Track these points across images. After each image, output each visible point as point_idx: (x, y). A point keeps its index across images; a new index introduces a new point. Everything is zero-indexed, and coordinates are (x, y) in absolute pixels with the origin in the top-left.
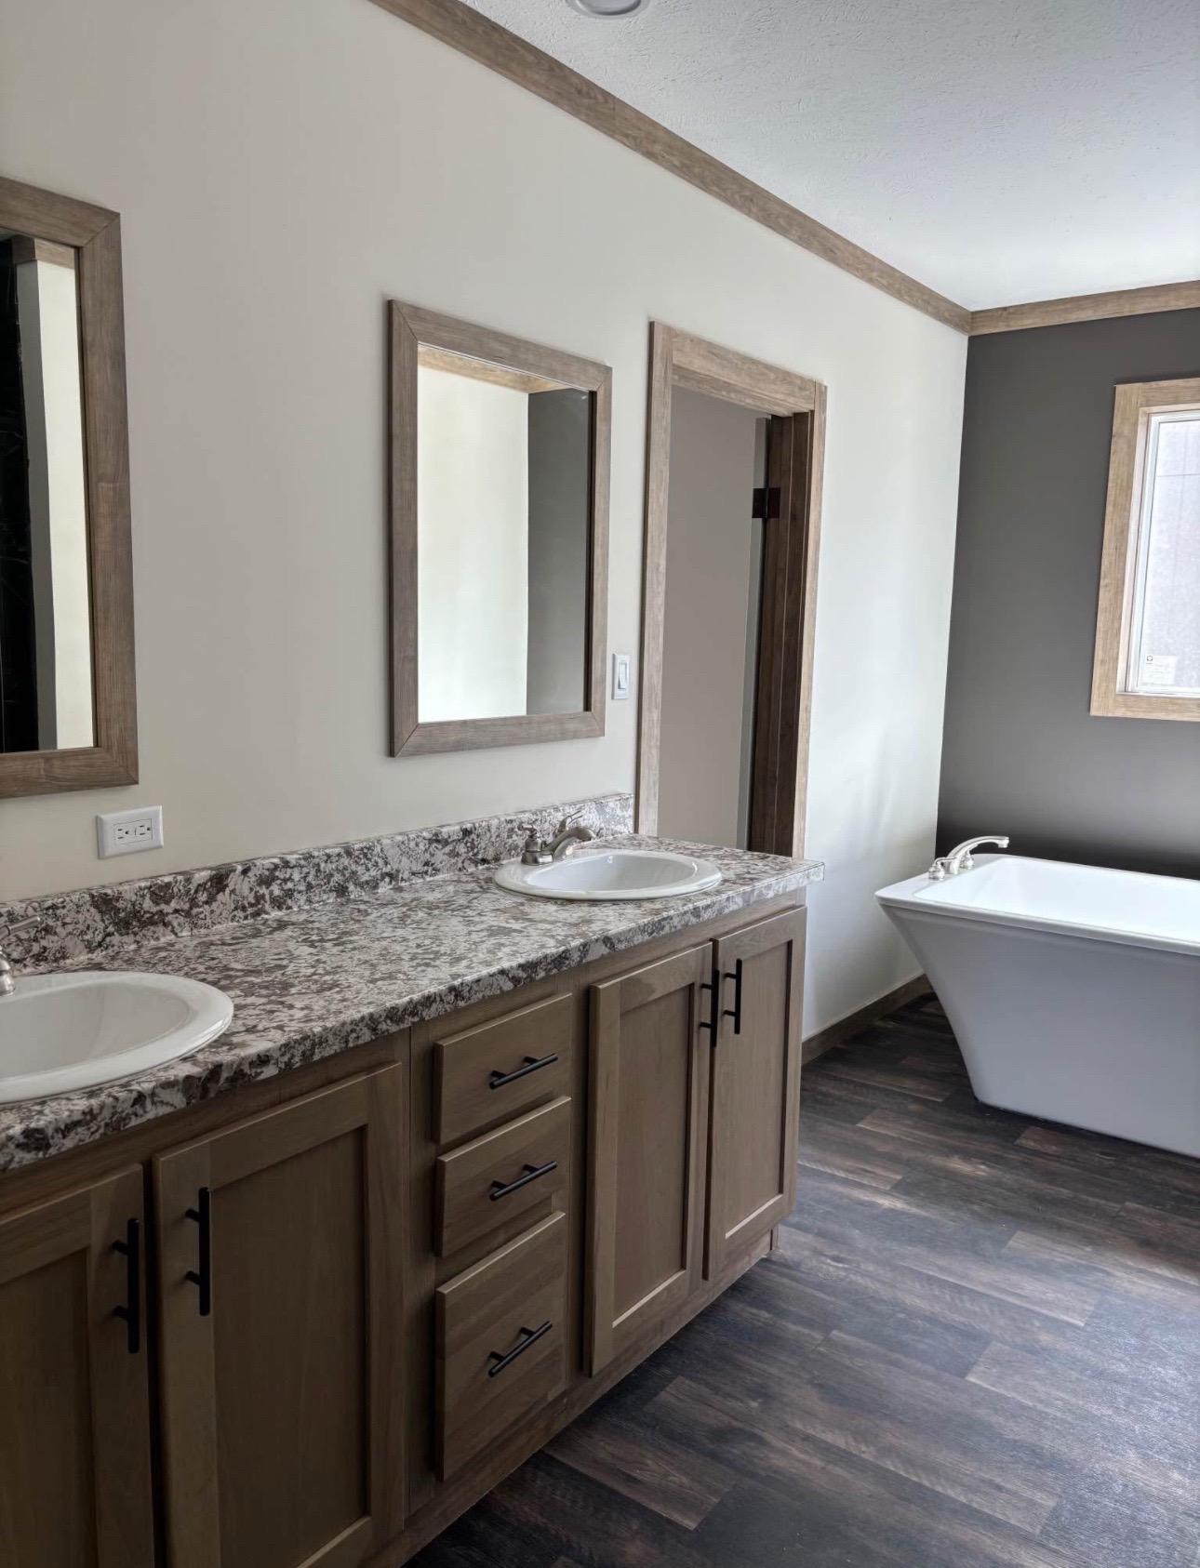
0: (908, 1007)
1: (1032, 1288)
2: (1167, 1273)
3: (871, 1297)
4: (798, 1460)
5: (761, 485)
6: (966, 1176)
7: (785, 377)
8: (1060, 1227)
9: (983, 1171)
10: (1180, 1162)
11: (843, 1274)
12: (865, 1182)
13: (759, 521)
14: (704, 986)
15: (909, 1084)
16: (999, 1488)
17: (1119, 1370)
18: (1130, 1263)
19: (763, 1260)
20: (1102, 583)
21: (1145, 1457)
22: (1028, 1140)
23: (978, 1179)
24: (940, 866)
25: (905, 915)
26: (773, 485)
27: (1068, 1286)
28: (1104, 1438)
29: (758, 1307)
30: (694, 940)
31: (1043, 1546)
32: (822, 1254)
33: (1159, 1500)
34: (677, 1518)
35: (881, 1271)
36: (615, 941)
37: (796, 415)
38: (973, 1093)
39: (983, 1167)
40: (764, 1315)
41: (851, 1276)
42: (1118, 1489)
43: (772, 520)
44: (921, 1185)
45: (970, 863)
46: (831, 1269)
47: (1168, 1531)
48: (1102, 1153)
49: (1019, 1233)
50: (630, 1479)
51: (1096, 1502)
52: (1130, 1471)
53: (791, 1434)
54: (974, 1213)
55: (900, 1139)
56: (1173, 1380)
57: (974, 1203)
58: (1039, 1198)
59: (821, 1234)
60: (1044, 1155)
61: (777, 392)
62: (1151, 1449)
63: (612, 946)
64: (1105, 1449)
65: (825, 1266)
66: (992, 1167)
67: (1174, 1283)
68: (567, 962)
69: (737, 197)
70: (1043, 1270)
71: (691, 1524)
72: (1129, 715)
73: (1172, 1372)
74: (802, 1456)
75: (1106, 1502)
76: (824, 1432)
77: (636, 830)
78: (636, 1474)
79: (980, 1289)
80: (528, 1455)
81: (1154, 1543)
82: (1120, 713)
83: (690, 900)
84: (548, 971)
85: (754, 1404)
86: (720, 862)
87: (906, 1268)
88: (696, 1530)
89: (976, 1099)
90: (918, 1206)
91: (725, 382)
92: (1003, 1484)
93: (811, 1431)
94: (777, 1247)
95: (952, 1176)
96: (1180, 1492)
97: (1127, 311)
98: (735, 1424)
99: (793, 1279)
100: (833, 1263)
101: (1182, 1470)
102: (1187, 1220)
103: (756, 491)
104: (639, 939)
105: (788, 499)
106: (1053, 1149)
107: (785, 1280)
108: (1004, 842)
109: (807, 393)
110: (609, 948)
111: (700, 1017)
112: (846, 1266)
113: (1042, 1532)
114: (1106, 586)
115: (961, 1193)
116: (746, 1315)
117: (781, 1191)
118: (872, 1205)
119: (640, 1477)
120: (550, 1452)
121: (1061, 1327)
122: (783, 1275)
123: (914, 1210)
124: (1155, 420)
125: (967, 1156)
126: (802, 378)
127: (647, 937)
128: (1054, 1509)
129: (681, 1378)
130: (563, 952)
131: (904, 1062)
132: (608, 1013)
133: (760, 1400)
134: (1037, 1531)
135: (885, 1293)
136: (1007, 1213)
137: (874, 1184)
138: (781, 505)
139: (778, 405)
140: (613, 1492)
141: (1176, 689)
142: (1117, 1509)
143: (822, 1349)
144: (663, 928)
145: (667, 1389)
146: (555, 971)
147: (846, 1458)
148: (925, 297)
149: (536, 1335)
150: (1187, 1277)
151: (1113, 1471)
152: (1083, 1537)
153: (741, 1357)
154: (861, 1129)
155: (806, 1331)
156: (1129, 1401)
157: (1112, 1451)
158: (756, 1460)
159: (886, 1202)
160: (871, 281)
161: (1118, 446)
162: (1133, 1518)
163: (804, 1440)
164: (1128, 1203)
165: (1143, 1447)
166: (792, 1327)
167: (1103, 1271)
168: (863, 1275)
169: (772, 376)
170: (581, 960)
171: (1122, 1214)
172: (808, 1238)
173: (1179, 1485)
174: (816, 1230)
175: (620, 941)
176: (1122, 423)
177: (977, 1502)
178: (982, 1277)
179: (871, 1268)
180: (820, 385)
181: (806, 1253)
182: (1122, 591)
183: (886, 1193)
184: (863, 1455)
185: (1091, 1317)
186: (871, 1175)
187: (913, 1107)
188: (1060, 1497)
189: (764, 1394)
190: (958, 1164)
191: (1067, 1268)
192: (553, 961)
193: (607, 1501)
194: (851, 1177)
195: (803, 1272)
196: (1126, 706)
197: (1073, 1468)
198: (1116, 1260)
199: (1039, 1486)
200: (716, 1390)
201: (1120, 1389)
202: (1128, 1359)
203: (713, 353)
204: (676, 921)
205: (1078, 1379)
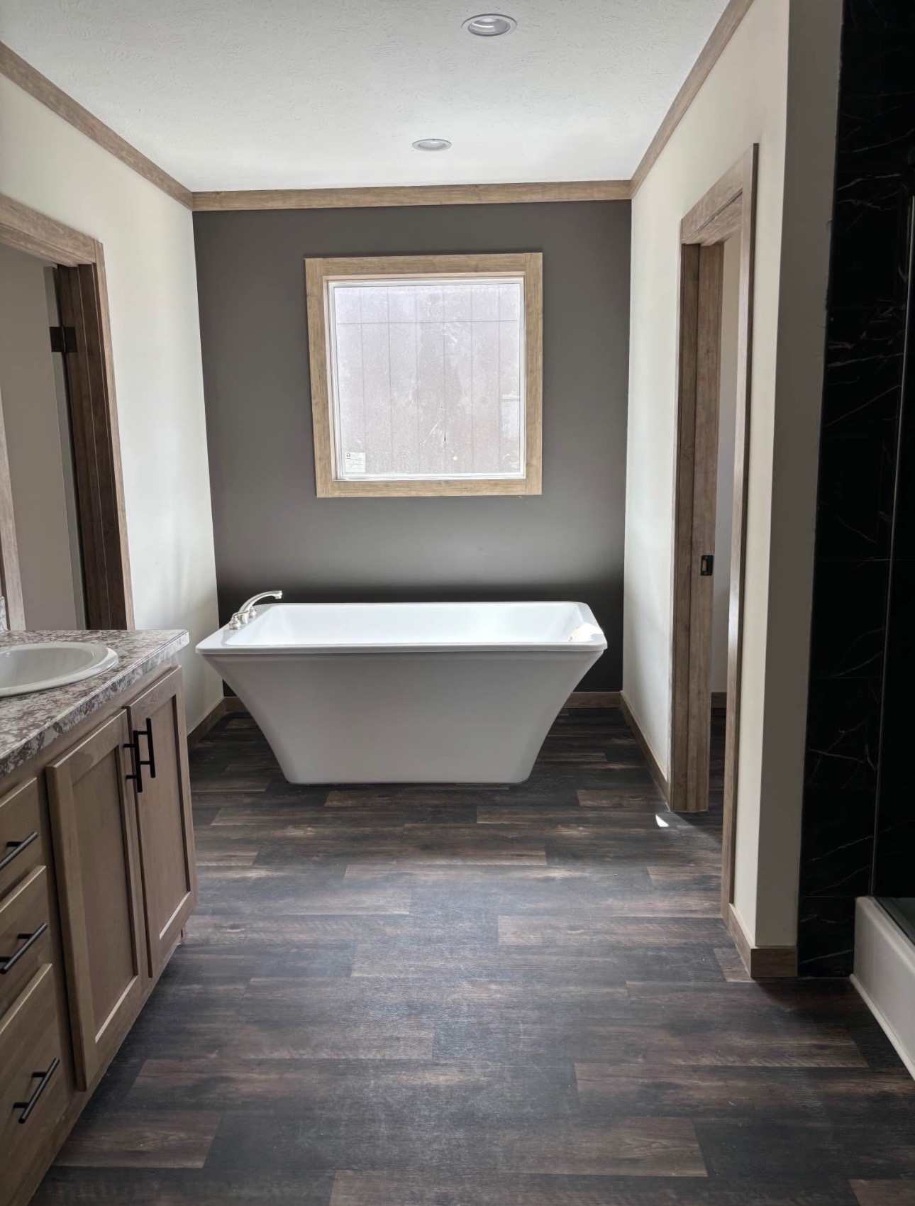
0: (215, 728)
1: (370, 900)
2: (444, 862)
3: (268, 945)
4: (260, 1081)
5: (56, 324)
6: (300, 839)
7: (72, 233)
8: (373, 854)
9: (311, 831)
10: (427, 788)
11: (242, 936)
12: (233, 864)
13: (59, 354)
14: (126, 746)
15: (237, 784)
16: (398, 1039)
17: (439, 934)
18: (421, 863)
19: (179, 947)
20: (313, 402)
21: (473, 983)
22: (333, 801)
23: (308, 838)
24: (237, 619)
25: (219, 659)
26: (68, 324)
27: (390, 891)
28: (447, 980)
29: (188, 983)
30: (112, 711)
31: (437, 1065)
32: (221, 927)
33: (491, 1005)
34: (189, 1164)
35: (269, 925)
36: (62, 725)
37: (80, 265)
38: (284, 778)
39: (309, 829)
40: (196, 987)
41: (250, 936)
42: (466, 1009)
43: (71, 354)
44: (272, 854)
45: (254, 614)
46: (233, 936)
47: (501, 1022)
48: (380, 797)
49: (349, 867)
50: (139, 1154)
51: (457, 1023)
52: (468, 995)
53: (247, 1065)
54: (315, 862)
55: (246, 826)
56: (471, 928)
57: (313, 856)
58: (354, 839)
59: (215, 913)
60: (346, 809)
61: (67, 245)
62: (474, 976)
63: (61, 730)
64: (449, 987)
65: (227, 935)
66: (317, 827)
67: (450, 867)
68: (29, 752)
69: (15, 71)
70: (371, 886)
71: (200, 1164)
72: (343, 495)
73: (468, 924)
74: (263, 1077)
75: (461, 1020)
76: (271, 1053)
77: (9, 627)
78: (142, 1147)
79: (337, 913)
80: (42, 1175)
81: (497, 1033)
82: (337, 494)
83: (106, 678)
84: (16, 763)
85: (214, 1055)
86: (105, 643)
87: (285, 916)
88: (205, 1166)
89: (287, 782)
90: (277, 870)
91: (25, 234)
92: (399, 1036)
93: (262, 1057)
94: (186, 933)
95: (292, 840)
96: (498, 996)
97: (305, 205)
98: (204, 1076)
99: (207, 952)
100: (232, 931)
101: (495, 982)
102: (442, 825)
103: (53, 330)
104: (79, 718)
105: (83, 337)
106: (350, 803)
107: (202, 956)
108: (279, 595)
109: (90, 248)
110: (59, 732)
111: (125, 772)
112: (243, 929)
113: (433, 1056)
114: (316, 404)
115: (303, 852)
116: (181, 993)
117: (188, 889)
118: (244, 879)
119: (145, 1149)
120: (60, 1164)
121: (395, 920)
122: (200, 952)
123: (275, 874)
124: (332, 284)
125: (297, 824)
126: (84, 236)
127: (83, 716)
128: (435, 1038)
129: (148, 1061)
130: (26, 744)
131: (228, 769)
132: (64, 787)
133: (217, 1051)
134: (431, 1057)
135: (278, 939)
136: (338, 855)
137: (240, 864)
138: (78, 343)
139: (67, 257)
140: (127, 1170)
141: (368, 475)
142: (469, 1022)
143: (248, 995)
144: (93, 706)
145: (140, 1074)
146: (21, 762)
147: (293, 1064)
148: (161, 177)
149: (49, 1074)
150: (455, 861)
151: (458, 999)
152: (457, 1048)
153: (188, 1026)
154: (216, 826)
155: (231, 987)
156: (451, 951)
157: (454, 987)
158: (230, 1096)
159: (253, 874)
160: (122, 158)
161: (311, 302)
162: (480, 1023)
163: (259, 1065)
164: (406, 825)
165: (469, 977)
166: (222, 988)
167: (408, 874)
168: (257, 932)
169: (61, 232)
170: (40, 748)
171: (406, 833)
172: (208, 919)
173: (496, 992)
174: (211, 911)
175: (65, 724)
176: (312, 286)
177: (388, 1054)
178: (336, 903)
179: (261, 924)
180: (98, 242)
181: (210, 930)
182: (328, 407)
183: (250, 868)
184: (304, 1057)
185: (411, 906)
186: (235, 858)
187: (248, 800)
188: (435, 1028)
189: (216, 1045)
190: (293, 832)
191: (387, 879)
192: (19, 753)
193: (127, 1177)
194: (221, 864)
195: (212, 945)
196: (340, 489)
197: (435, 1008)
198: (412, 864)
199: (420, 1027)
200: (181, 1058)
201: (443, 946)
202: (441, 925)
203: (12, 208)
204: (101, 697)
205: (418, 949)
